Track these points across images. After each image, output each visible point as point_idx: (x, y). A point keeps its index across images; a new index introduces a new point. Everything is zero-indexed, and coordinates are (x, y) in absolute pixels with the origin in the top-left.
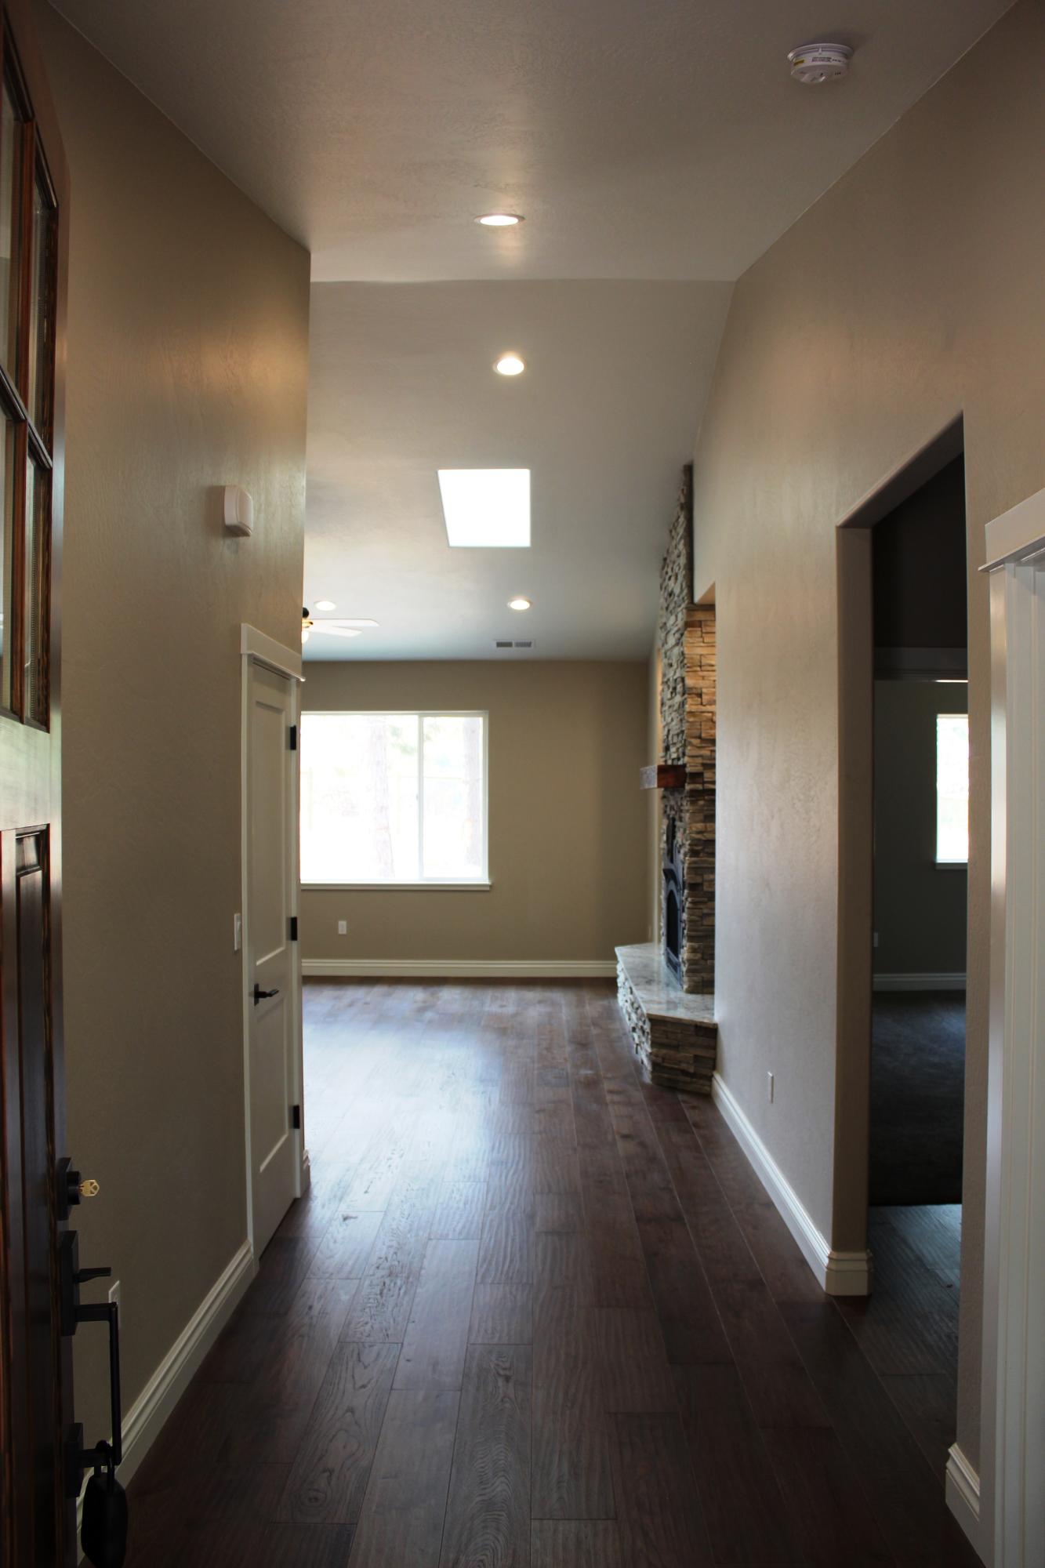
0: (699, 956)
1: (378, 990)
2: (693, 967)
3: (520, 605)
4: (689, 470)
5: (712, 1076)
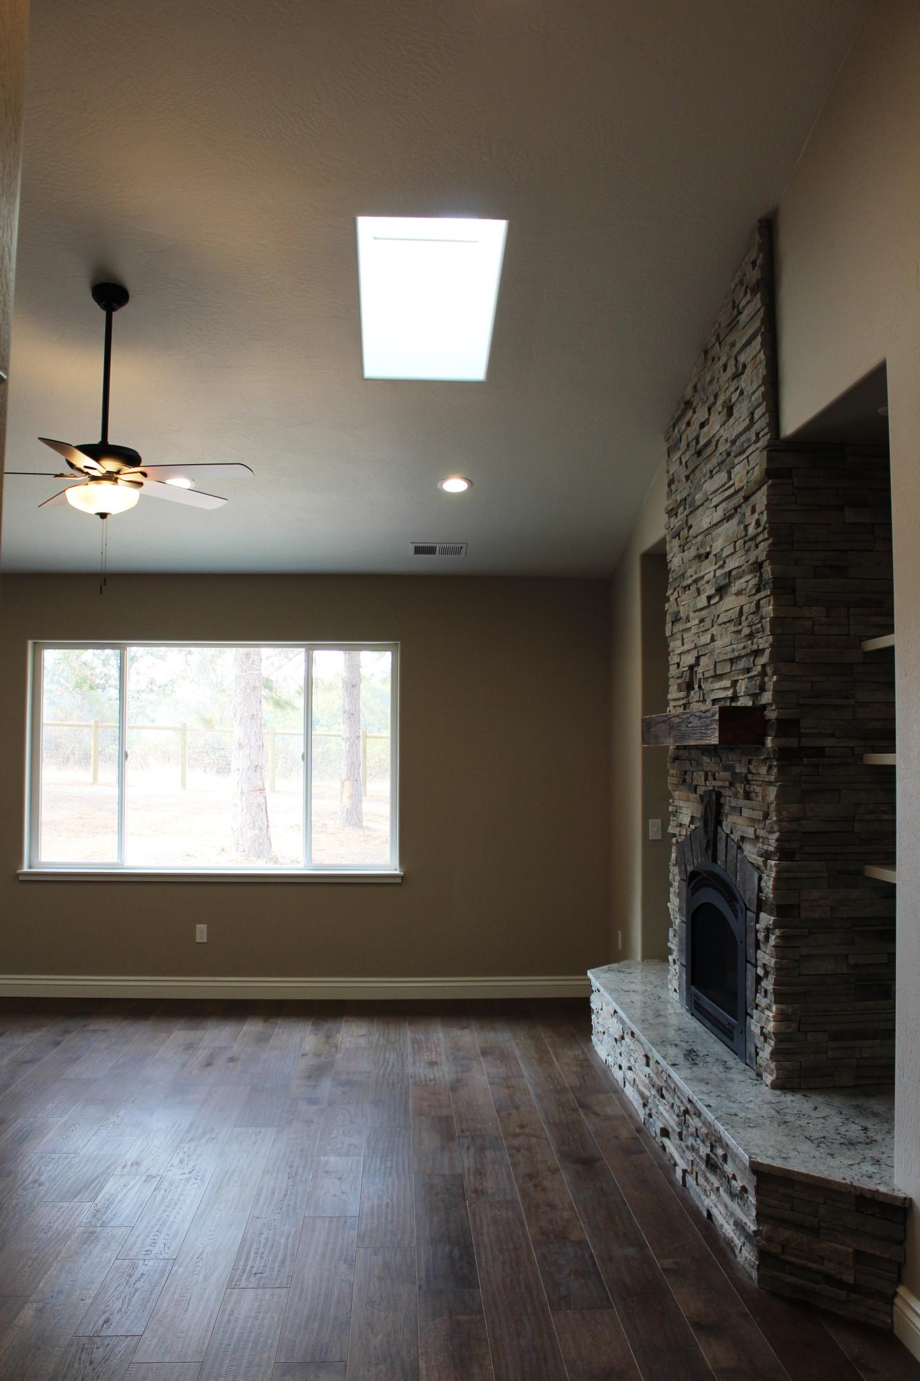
0: (794, 1026)
1: (252, 1027)
2: (784, 1045)
3: (455, 485)
4: (768, 228)
5: (895, 1294)
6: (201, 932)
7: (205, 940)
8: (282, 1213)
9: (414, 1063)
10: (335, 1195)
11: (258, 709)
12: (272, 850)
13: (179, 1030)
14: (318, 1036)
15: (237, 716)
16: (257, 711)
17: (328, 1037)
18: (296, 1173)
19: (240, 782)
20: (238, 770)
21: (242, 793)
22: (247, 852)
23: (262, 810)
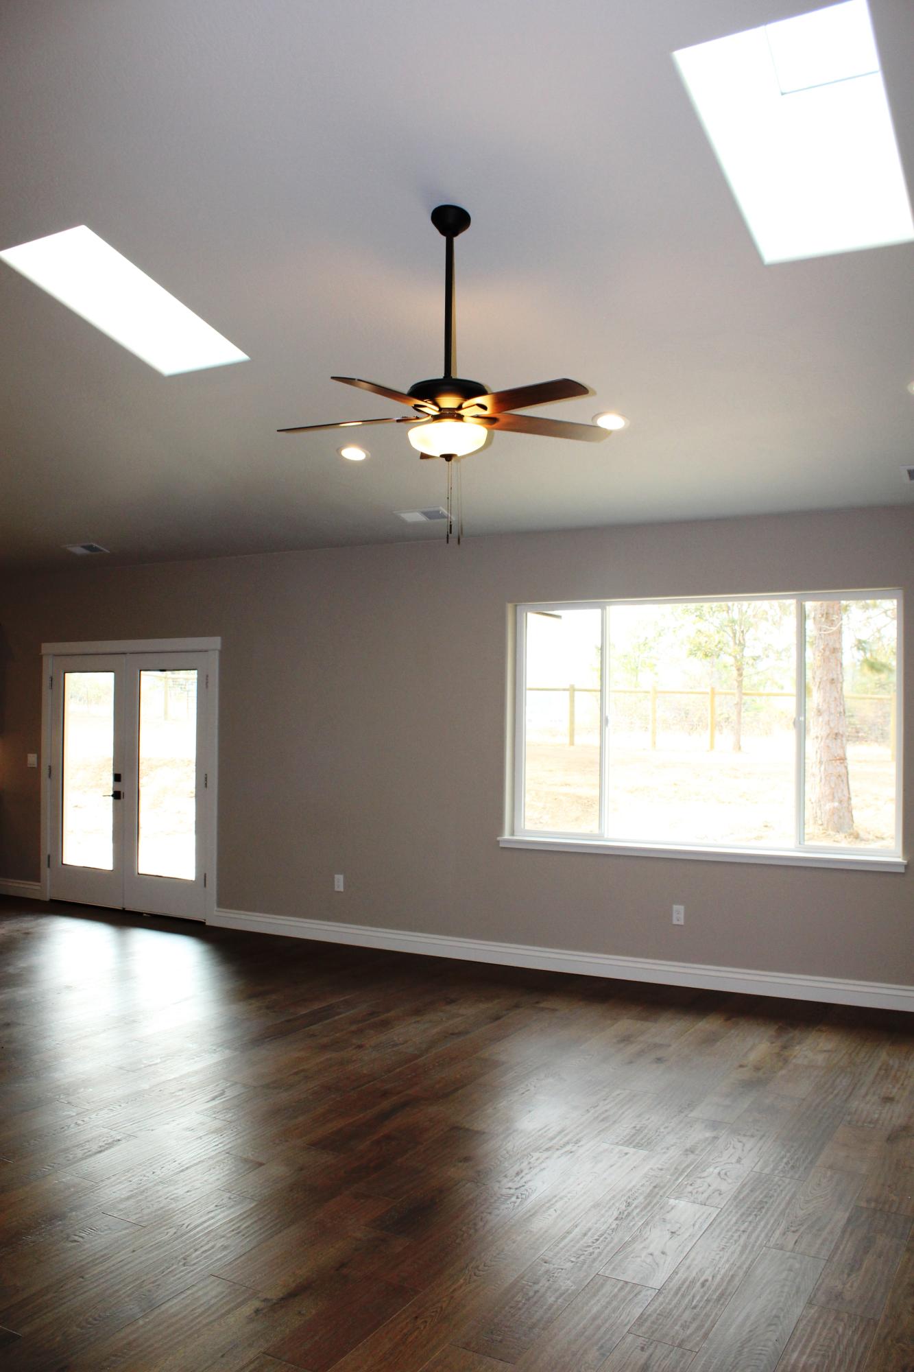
6: (679, 914)
7: (682, 922)
8: (577, 1262)
9: (866, 1094)
10: (651, 1254)
11: (839, 672)
12: (854, 825)
13: (628, 1018)
14: (774, 1045)
15: (816, 680)
16: (837, 674)
17: (784, 1047)
18: (629, 1214)
19: (819, 751)
20: (817, 737)
21: (821, 762)
22: (825, 826)
23: (842, 781)
